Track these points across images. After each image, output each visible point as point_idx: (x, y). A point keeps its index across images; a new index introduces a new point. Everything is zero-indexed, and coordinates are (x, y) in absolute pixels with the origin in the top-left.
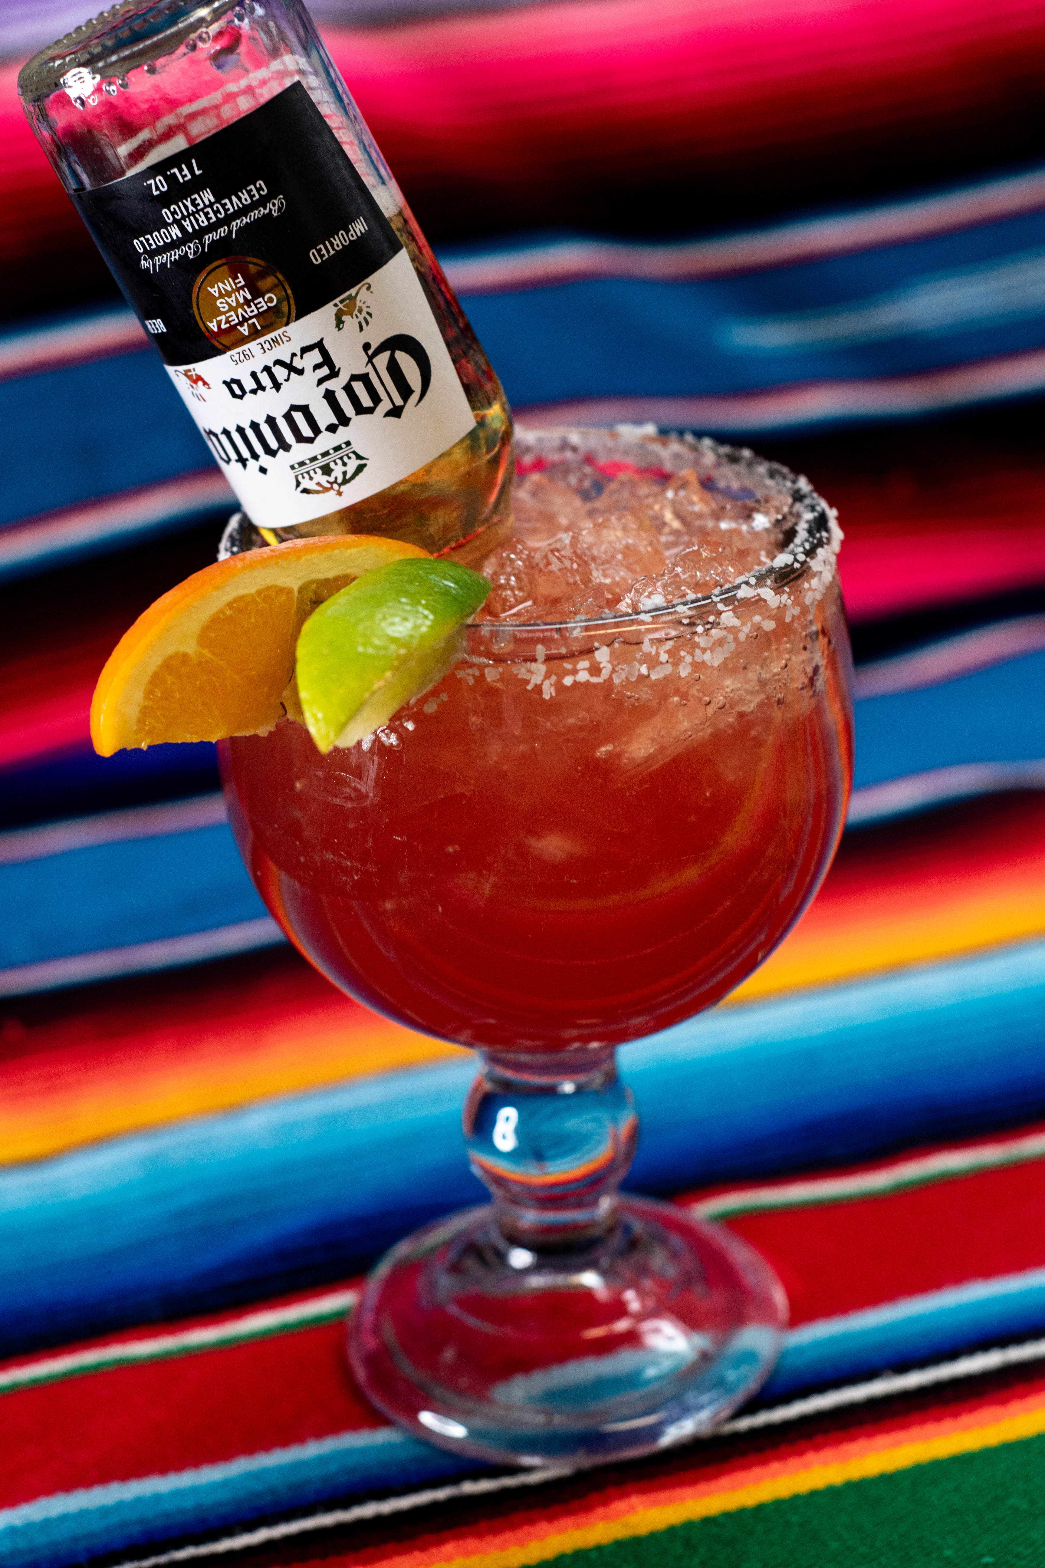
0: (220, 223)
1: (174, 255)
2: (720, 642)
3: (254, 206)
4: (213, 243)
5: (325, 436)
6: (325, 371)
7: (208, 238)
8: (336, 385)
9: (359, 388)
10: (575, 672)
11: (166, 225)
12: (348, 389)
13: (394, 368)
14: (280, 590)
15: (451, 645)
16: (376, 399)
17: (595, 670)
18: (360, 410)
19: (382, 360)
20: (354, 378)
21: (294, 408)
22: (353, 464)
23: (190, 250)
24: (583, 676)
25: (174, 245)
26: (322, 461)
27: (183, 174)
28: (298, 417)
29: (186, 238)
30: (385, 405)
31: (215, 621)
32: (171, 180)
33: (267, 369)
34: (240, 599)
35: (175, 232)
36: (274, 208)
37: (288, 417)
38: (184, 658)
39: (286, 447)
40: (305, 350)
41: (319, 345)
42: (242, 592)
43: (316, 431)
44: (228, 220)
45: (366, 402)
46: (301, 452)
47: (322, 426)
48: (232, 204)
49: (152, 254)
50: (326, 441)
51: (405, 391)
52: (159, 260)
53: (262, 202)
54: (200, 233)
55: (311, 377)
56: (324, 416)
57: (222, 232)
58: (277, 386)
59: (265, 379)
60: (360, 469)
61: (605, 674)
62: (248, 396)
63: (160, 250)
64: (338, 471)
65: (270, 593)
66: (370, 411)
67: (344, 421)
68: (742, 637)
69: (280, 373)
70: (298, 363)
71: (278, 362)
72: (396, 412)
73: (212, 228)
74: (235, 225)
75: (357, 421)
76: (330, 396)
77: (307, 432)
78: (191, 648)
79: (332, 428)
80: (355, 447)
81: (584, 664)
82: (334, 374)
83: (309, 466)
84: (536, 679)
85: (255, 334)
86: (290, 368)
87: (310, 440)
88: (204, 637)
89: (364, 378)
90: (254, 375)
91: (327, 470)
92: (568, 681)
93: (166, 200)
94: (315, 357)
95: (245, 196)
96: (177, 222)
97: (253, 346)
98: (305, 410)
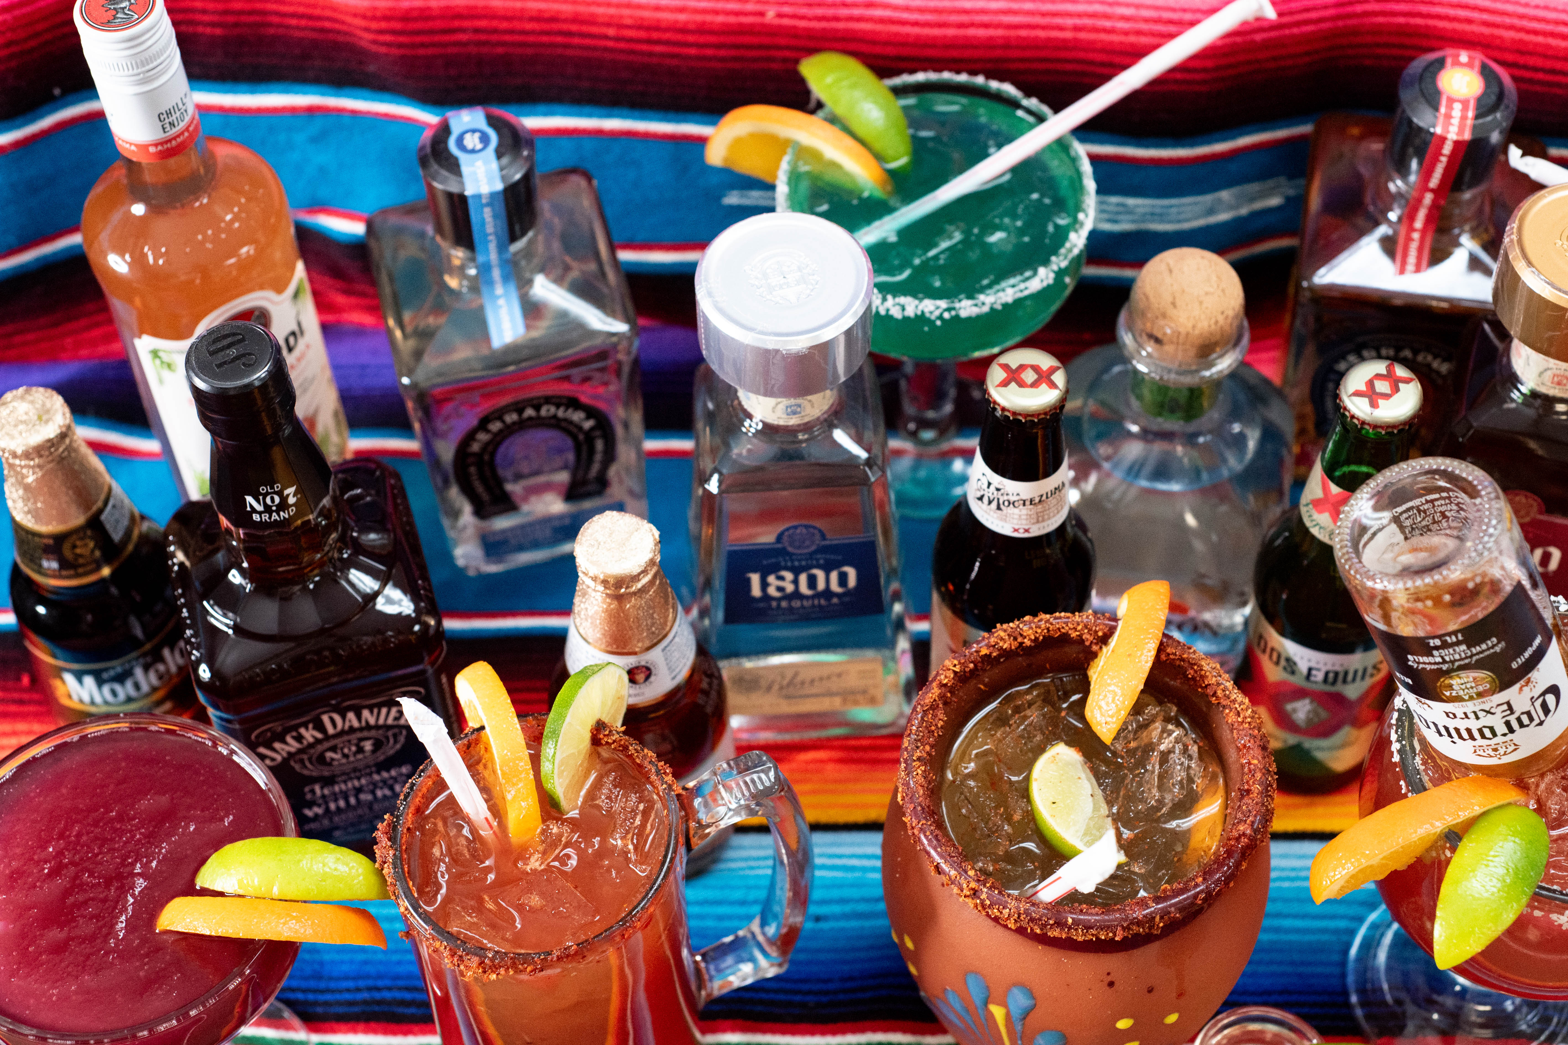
0: (1466, 657)
1: (1435, 667)
3: (1487, 649)
4: (1460, 665)
5: (1499, 737)
6: (1508, 712)
7: (1458, 663)
8: (1512, 718)
9: (1524, 717)
11: (1434, 656)
12: (1518, 718)
13: (1544, 704)
16: (1531, 720)
18: (1522, 726)
19: (1539, 700)
20: (1522, 713)
21: (1484, 727)
22: (1513, 747)
23: (1445, 667)
25: (1436, 663)
26: (1494, 746)
27: (1451, 639)
28: (1485, 730)
29: (1446, 661)
30: (1536, 722)
32: (1444, 641)
33: (1475, 712)
35: (1438, 659)
36: (1498, 648)
37: (1479, 730)
40: (1498, 705)
41: (1507, 702)
43: (1495, 736)
44: (1471, 656)
45: (1526, 722)
46: (1483, 742)
47: (1499, 734)
48: (1476, 649)
49: (1418, 663)
50: (1499, 739)
51: (1547, 713)
52: (1422, 666)
53: (1493, 647)
54: (1453, 661)
55: (1499, 715)
56: (1501, 729)
57: (1467, 660)
58: (1477, 718)
59: (1471, 715)
60: (1515, 749)
63: (1425, 663)
64: (1502, 752)
66: (1527, 725)
67: (1512, 731)
69: (1481, 714)
70: (1493, 711)
71: (1481, 710)
72: (1540, 725)
73: (1462, 659)
74: (1474, 658)
75: (1520, 730)
76: (1507, 722)
77: (1489, 735)
79: (1504, 735)
80: (1515, 741)
82: (1512, 712)
83: (1487, 748)
85: (1472, 699)
86: (1488, 712)
87: (1490, 739)
89: (1528, 713)
90: (1465, 713)
91: (1496, 750)
93: (1437, 648)
94: (1504, 708)
95: (1483, 646)
96: (1442, 656)
97: (1469, 703)
98: (1491, 727)
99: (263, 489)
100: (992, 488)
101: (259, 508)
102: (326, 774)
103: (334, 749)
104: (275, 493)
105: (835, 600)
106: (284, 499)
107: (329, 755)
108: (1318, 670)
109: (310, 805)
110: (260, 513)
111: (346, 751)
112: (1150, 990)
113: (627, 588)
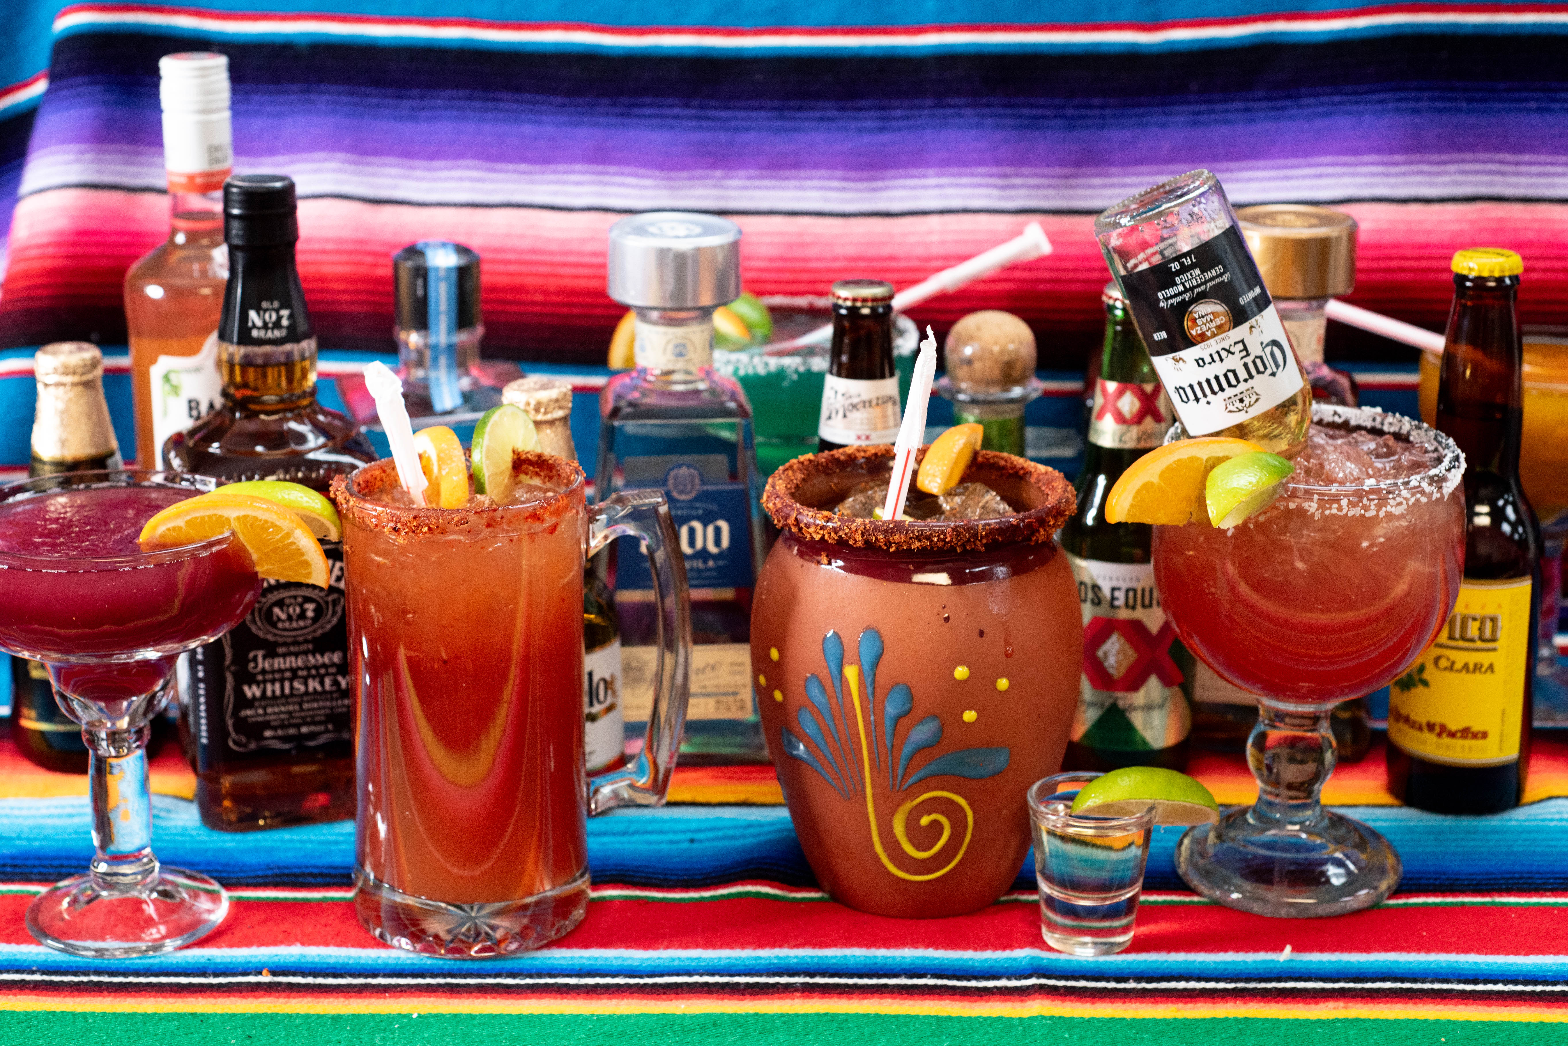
0: (1202, 284)
1: (1179, 299)
2: (1400, 504)
3: (1218, 276)
4: (1198, 293)
5: (1242, 384)
6: (1244, 353)
7: (1196, 291)
8: (1249, 360)
9: (1258, 361)
10: (1330, 508)
11: (1176, 285)
12: (1254, 362)
13: (1272, 354)
14: (1198, 459)
15: (1275, 489)
16: (1265, 368)
17: (1340, 509)
18: (1259, 372)
19: (1268, 350)
20: (1257, 357)
21: (1229, 371)
22: (1254, 397)
23: (1187, 297)
24: (1334, 511)
25: (1180, 294)
26: (1240, 397)
27: (1187, 261)
28: (1230, 375)
29: (1186, 290)
30: (1269, 371)
31: (1169, 469)
32: (1182, 264)
33: (1218, 352)
34: (1179, 460)
35: (1181, 288)
36: (1226, 278)
37: (1226, 376)
38: (1152, 484)
39: (1222, 389)
40: (1236, 343)
41: (1242, 341)
42: (1181, 457)
43: (1238, 381)
44: (1206, 282)
45: (1261, 368)
46: (1230, 392)
47: (1241, 379)
48: (1208, 275)
49: (1167, 299)
50: (1242, 386)
51: (1277, 366)
52: (1170, 302)
53: (1221, 275)
54: (1192, 289)
55: (1238, 356)
56: (1242, 375)
57: (1203, 288)
58: (1222, 360)
59: (1216, 357)
60: (1257, 400)
61: (1344, 512)
62: (1207, 366)
63: (1172, 297)
64: (1247, 401)
65: (1192, 459)
66: (1263, 373)
67: (1251, 377)
68: (1411, 503)
69: (1224, 354)
70: (1232, 350)
71: (1223, 349)
72: (1273, 374)
73: (1198, 286)
74: (1209, 285)
75: (1257, 377)
76: (1246, 365)
77: (1233, 382)
78: (1155, 480)
79: (1246, 380)
80: (1256, 389)
81: (1335, 506)
82: (1248, 355)
83: (1233, 399)
84: (1313, 510)
85: (1214, 335)
86: (1229, 351)
87: (1235, 386)
88: (1162, 475)
89: (1261, 358)
90: (1211, 355)
91: (1241, 401)
92: (1327, 512)
93: (1179, 273)
94: (1240, 346)
95: (1213, 272)
96: (1183, 284)
97: (1212, 341)
98: (1234, 372)
99: (265, 304)
100: (839, 396)
101: (259, 323)
102: (270, 637)
103: (280, 604)
104: (274, 310)
105: (711, 563)
106: (279, 318)
107: (277, 610)
108: (1119, 589)
109: (251, 680)
110: (259, 329)
111: (291, 610)
112: (981, 634)
113: (546, 413)
